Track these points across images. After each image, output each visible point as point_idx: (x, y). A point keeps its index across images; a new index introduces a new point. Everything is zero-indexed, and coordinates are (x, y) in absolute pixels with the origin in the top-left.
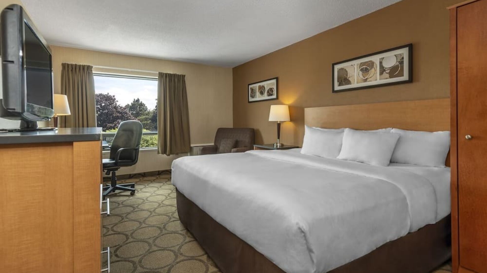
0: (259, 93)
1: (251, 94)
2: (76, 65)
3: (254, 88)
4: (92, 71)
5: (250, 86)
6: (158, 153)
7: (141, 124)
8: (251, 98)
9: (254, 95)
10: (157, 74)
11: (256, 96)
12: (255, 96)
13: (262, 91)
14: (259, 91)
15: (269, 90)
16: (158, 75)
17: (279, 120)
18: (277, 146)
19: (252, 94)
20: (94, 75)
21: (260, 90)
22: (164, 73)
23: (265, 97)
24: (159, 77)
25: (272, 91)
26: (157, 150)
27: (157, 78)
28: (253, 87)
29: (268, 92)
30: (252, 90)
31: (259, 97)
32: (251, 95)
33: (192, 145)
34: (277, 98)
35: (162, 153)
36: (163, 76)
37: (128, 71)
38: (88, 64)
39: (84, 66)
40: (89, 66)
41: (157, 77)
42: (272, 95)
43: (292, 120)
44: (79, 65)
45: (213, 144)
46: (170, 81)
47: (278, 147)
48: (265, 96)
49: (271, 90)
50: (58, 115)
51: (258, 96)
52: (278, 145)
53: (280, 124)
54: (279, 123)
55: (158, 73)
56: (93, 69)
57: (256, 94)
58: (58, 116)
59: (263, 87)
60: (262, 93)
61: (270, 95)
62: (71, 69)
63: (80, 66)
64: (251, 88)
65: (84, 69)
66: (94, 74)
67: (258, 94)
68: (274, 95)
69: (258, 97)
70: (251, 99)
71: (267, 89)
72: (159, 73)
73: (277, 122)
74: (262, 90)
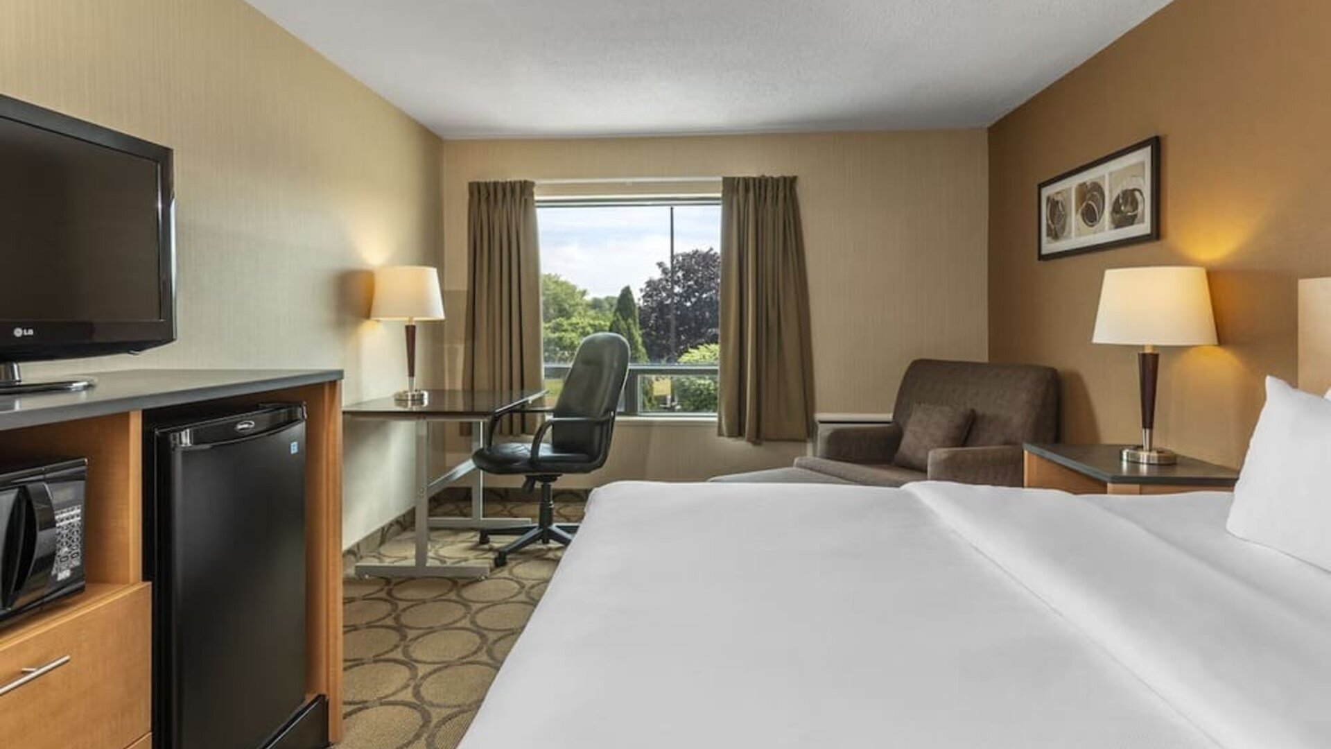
0: (1079, 217)
1: (1050, 222)
2: (495, 184)
3: (1059, 198)
4: (532, 194)
5: (1047, 192)
6: (720, 434)
7: (624, 343)
8: (1050, 239)
9: (1058, 227)
10: (719, 182)
11: (1067, 229)
12: (1063, 228)
13: (1090, 205)
14: (1080, 211)
15: (1121, 201)
16: (721, 188)
17: (1149, 339)
18: (1135, 463)
19: (1053, 223)
20: (539, 207)
21: (1084, 205)
22: (739, 178)
23: (1106, 232)
24: (723, 195)
25: (1132, 203)
26: (717, 425)
27: (719, 195)
28: (1058, 193)
29: (1116, 209)
30: (1054, 204)
31: (1080, 235)
32: (1048, 225)
33: (819, 416)
34: (1157, 233)
35: (731, 435)
36: (738, 189)
37: (624, 184)
38: (522, 179)
39: (513, 185)
40: (526, 182)
41: (718, 192)
42: (1130, 221)
43: (1223, 338)
44: (502, 184)
45: (889, 417)
46: (760, 200)
47: (1144, 469)
48: (1103, 230)
49: (1129, 197)
50: (415, 319)
51: (1073, 234)
52: (1143, 456)
53: (1155, 357)
54: (1148, 351)
55: (720, 179)
56: (535, 190)
57: (1068, 221)
58: (417, 321)
59: (1097, 188)
60: (1090, 216)
61: (1122, 220)
62: (486, 195)
63: (504, 185)
64: (1048, 199)
65: (513, 191)
66: (537, 204)
67: (1076, 220)
68: (1143, 221)
69: (1078, 235)
70: (1049, 247)
71: (1111, 191)
72: (725, 179)
73: (1143, 347)
74: (1090, 202)
